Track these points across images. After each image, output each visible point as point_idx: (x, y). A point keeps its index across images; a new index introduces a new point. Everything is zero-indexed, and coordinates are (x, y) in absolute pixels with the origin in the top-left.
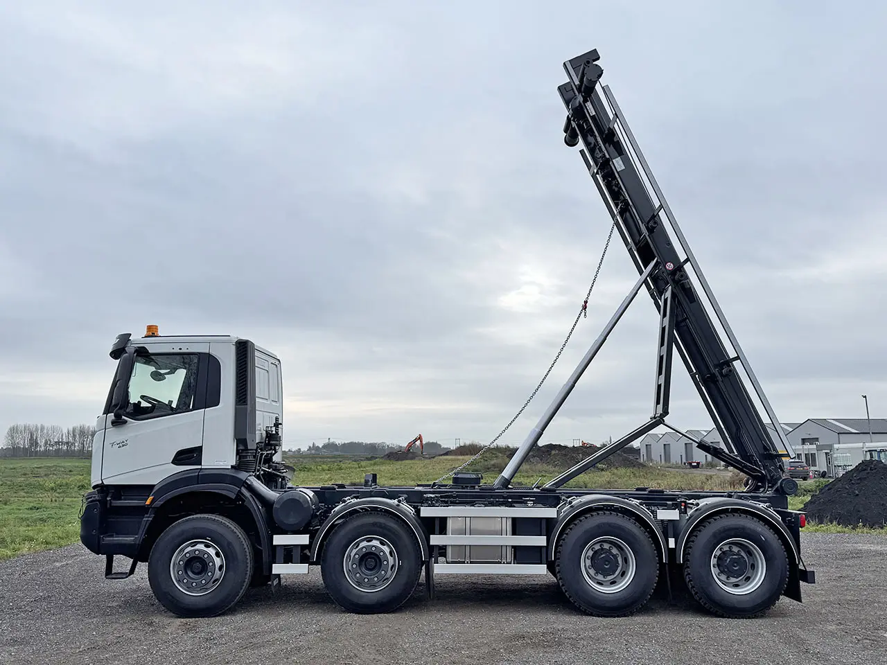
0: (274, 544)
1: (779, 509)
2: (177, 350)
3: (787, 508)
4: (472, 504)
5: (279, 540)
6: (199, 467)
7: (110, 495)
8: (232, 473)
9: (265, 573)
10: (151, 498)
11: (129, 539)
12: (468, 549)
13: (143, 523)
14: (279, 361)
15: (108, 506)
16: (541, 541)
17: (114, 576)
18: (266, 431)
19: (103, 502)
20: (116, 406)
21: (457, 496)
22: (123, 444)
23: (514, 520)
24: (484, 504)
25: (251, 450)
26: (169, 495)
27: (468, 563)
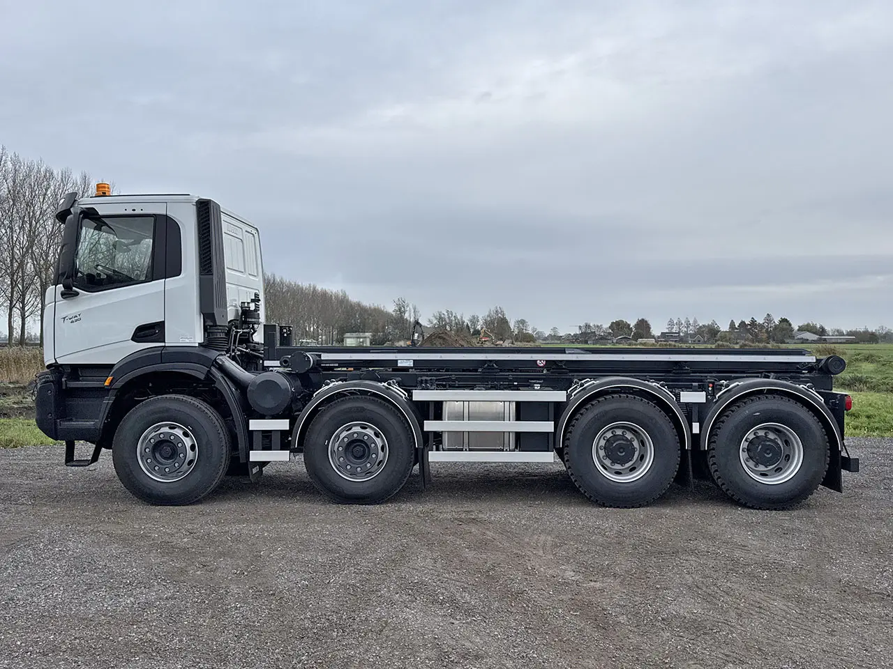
0: (250, 429)
1: (823, 390)
2: (130, 212)
3: (831, 390)
4: (472, 388)
5: (255, 425)
6: (162, 344)
7: (65, 376)
8: (201, 352)
9: (242, 461)
10: (110, 378)
11: (89, 424)
12: (466, 435)
13: (104, 406)
14: (257, 231)
15: (64, 387)
16: (548, 427)
17: (74, 463)
18: (242, 308)
19: (58, 383)
20: (63, 274)
21: (457, 379)
22: (76, 319)
23: (518, 404)
24: (484, 387)
25: (220, 326)
26: (131, 375)
27: (466, 450)
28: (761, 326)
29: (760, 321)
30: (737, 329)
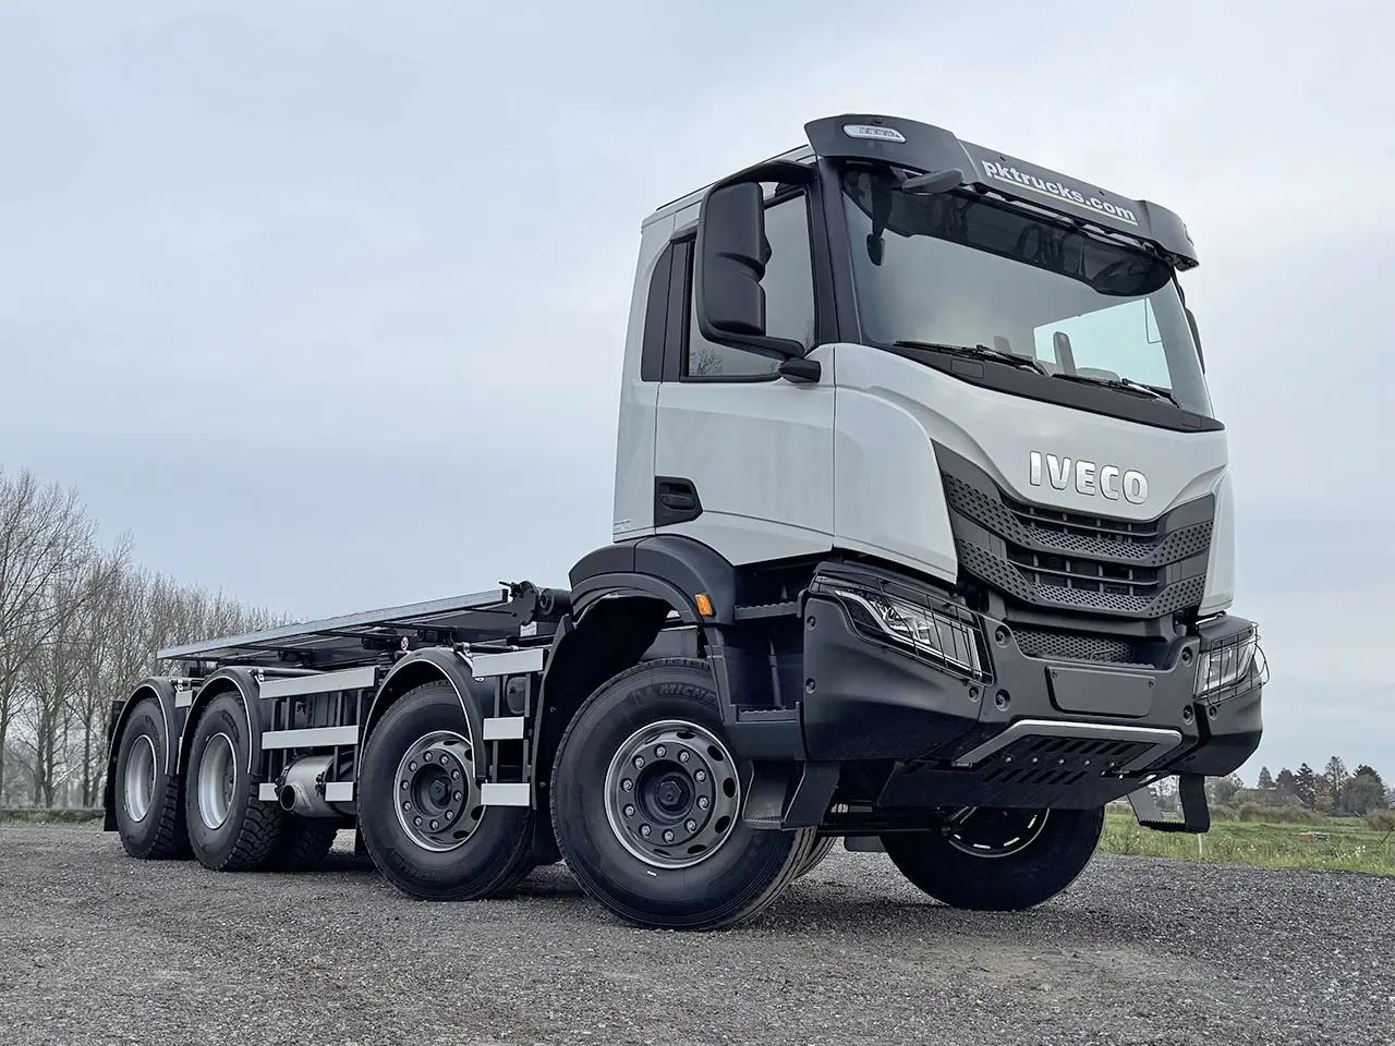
28: (1322, 781)
29: (1319, 769)
30: (1274, 785)
